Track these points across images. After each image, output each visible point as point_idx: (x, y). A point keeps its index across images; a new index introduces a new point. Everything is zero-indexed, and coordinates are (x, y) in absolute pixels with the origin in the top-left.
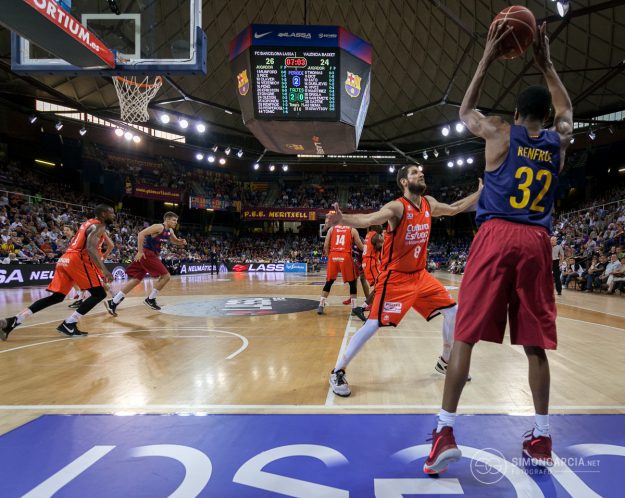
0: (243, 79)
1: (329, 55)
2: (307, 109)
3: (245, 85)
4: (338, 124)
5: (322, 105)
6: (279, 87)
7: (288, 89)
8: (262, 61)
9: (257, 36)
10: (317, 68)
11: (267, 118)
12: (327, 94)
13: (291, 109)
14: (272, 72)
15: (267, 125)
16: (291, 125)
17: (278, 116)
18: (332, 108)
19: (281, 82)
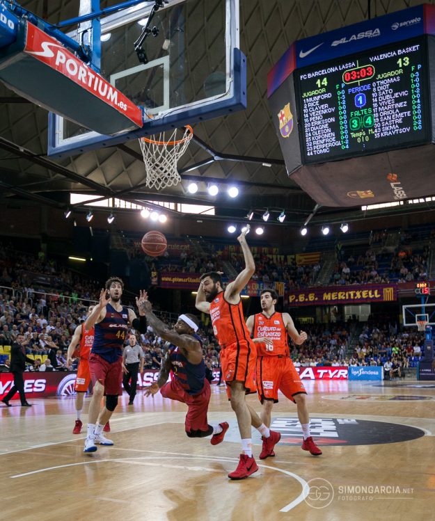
0: (286, 116)
1: (409, 49)
2: (377, 136)
3: (289, 124)
4: (429, 148)
5: (401, 126)
6: (335, 114)
7: (348, 114)
8: (311, 85)
9: (302, 55)
10: (390, 74)
11: (321, 160)
12: (409, 108)
13: (353, 141)
14: (325, 96)
15: (319, 170)
16: (356, 163)
17: (335, 156)
18: (418, 125)
19: (337, 106)
